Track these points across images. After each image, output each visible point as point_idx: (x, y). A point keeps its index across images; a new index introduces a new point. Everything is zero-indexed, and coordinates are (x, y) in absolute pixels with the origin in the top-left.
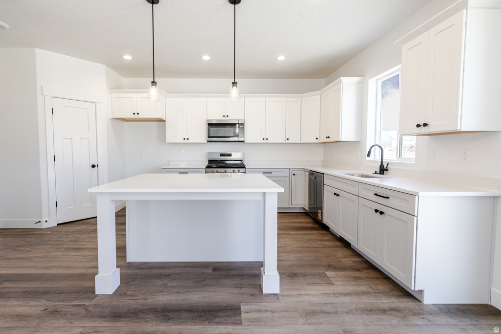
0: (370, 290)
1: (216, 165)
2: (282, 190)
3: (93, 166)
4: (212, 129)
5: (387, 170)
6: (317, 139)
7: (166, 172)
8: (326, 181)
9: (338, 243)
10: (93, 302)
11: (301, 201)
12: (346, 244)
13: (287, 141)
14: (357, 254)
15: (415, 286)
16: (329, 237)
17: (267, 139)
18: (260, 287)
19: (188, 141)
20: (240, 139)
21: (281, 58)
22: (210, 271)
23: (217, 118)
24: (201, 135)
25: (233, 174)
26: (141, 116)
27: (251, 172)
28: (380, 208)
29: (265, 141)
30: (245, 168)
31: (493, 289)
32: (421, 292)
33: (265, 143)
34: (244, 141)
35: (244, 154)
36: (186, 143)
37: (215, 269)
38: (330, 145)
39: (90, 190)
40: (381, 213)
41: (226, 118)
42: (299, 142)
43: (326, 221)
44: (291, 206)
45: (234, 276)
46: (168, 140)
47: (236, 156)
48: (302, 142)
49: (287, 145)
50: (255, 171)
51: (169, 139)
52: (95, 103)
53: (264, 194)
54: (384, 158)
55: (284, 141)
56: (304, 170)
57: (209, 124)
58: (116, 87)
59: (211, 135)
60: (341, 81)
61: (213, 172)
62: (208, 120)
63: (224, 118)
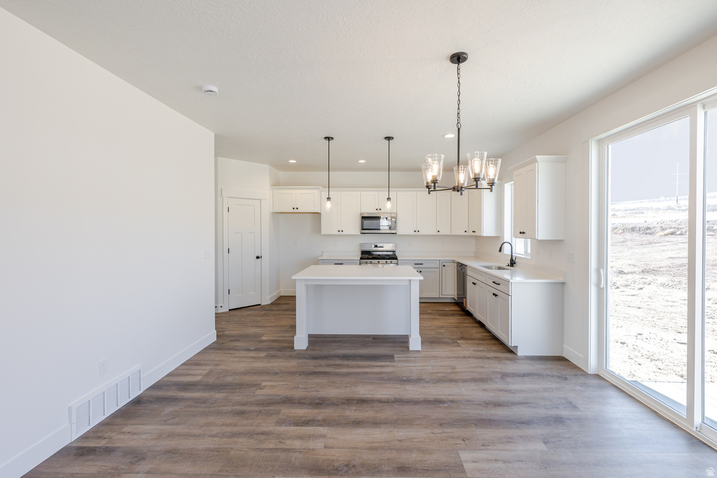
0: (485, 349)
2: (422, 278)
3: (258, 258)
4: (366, 222)
5: (515, 263)
6: (466, 231)
7: (323, 263)
8: (469, 272)
9: (477, 325)
10: (296, 352)
11: (451, 292)
12: (481, 325)
13: (438, 233)
14: (489, 331)
15: (511, 343)
16: (471, 320)
17: (418, 231)
18: (408, 348)
19: (342, 233)
20: (393, 232)
22: (371, 339)
23: (369, 210)
24: (353, 227)
25: (386, 266)
26: (299, 211)
27: (403, 264)
28: (496, 292)
29: (417, 233)
30: (397, 259)
31: (564, 346)
32: (516, 347)
33: (417, 235)
34: (396, 233)
35: (396, 246)
36: (341, 235)
37: (373, 339)
38: (477, 238)
39: (293, 277)
40: (496, 295)
42: (449, 234)
43: (469, 308)
44: (441, 296)
45: (389, 342)
46: (322, 233)
47: (388, 247)
48: (452, 234)
49: (438, 237)
50: (406, 262)
51: (324, 231)
52: (260, 200)
53: (410, 280)
55: (434, 233)
56: (454, 262)
57: (363, 217)
58: (277, 184)
59: (365, 228)
61: (367, 263)
62: (361, 214)
63: (376, 211)
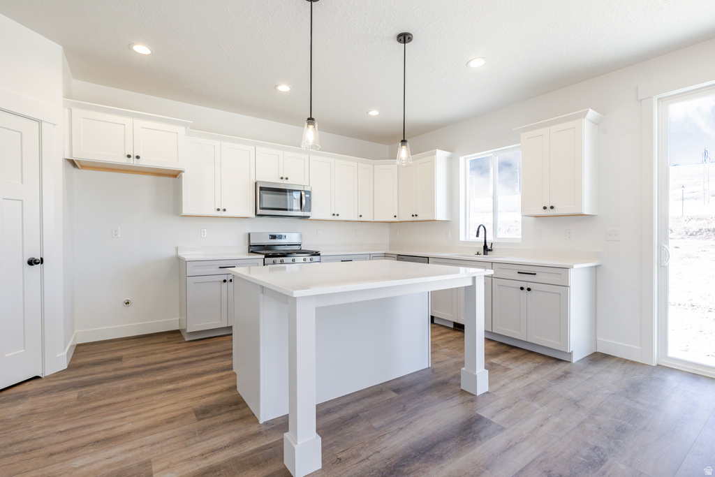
1: (271, 252)
3: (35, 262)
5: (491, 250)
6: (395, 216)
13: (360, 219)
17: (338, 215)
19: (224, 214)
20: (306, 214)
21: (374, 113)
23: (272, 179)
24: (243, 204)
27: (326, 260)
30: (319, 255)
33: (335, 222)
34: (309, 217)
35: (301, 237)
36: (220, 217)
41: (284, 181)
42: (372, 220)
46: (185, 212)
48: (376, 220)
49: (361, 223)
51: (187, 209)
54: (487, 239)
55: (356, 218)
57: (261, 189)
59: (264, 206)
60: (435, 154)
61: (274, 263)
62: (256, 183)
63: (281, 181)
